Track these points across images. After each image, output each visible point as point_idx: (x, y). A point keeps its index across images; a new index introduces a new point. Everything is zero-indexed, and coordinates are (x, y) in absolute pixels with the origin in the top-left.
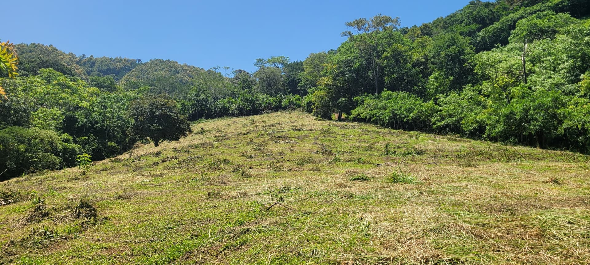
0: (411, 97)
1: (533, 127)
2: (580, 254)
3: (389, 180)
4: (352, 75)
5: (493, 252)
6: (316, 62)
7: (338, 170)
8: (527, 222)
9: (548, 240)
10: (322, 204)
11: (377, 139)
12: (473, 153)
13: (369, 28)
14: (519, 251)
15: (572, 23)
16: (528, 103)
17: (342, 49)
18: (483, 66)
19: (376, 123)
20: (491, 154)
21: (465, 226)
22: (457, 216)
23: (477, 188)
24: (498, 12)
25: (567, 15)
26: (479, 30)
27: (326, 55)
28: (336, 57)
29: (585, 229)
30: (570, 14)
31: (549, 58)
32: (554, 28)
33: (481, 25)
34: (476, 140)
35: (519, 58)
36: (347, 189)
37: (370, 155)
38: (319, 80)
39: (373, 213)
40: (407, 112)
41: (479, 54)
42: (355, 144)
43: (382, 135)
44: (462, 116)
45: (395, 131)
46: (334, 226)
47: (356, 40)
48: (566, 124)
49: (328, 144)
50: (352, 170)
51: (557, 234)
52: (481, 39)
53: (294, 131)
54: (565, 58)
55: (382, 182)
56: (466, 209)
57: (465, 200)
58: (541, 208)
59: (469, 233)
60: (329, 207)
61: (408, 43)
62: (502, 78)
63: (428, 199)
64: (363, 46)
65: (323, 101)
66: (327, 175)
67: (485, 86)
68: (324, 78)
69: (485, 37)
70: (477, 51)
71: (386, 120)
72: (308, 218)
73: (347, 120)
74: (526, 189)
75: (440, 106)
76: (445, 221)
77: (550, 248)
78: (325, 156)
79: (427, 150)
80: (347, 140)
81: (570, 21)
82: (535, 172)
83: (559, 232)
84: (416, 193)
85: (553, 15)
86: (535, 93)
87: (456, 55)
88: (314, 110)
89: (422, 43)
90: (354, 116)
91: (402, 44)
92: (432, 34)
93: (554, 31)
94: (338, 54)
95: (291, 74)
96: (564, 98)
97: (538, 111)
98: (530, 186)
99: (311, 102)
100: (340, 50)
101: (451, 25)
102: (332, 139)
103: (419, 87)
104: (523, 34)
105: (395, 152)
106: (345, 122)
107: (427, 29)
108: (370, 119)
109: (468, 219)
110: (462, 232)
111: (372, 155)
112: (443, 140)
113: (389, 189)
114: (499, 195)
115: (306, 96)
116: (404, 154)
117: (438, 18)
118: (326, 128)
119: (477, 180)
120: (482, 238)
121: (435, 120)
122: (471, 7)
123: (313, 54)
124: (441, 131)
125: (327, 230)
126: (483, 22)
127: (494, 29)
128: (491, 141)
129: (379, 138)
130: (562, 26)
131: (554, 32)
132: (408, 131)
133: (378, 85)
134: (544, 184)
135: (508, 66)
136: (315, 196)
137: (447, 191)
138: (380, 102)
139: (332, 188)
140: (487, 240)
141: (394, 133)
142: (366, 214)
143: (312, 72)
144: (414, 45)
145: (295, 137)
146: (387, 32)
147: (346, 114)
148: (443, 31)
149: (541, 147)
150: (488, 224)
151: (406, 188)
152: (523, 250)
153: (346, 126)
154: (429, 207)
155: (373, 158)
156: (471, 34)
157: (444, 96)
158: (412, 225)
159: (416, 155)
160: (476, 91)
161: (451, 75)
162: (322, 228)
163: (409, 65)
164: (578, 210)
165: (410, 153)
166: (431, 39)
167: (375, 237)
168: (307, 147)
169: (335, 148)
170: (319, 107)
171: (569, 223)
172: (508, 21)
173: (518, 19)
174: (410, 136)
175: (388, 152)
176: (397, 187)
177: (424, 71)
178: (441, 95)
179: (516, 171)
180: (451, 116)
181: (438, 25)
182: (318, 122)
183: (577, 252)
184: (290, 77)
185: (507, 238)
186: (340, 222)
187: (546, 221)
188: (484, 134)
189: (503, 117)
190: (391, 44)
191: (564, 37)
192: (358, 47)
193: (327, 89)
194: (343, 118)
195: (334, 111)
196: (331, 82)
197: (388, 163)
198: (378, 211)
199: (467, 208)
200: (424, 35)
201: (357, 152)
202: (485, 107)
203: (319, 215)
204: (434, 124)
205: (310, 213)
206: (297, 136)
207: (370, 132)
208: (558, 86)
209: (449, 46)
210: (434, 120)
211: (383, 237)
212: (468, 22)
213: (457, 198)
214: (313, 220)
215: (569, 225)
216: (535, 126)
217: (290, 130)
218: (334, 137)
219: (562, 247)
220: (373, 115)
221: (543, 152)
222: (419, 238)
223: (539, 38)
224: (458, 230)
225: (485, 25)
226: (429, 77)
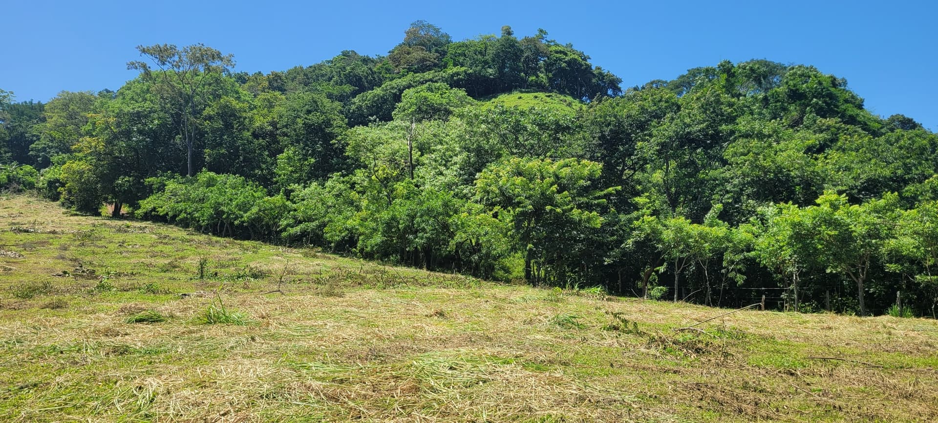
0: (247, 185)
1: (419, 241)
2: (460, 409)
3: (201, 320)
4: (144, 140)
5: (352, 420)
6: (73, 109)
7: (105, 305)
8: (400, 372)
9: (423, 394)
10: (63, 367)
11: (185, 251)
12: (339, 276)
13: (180, 64)
14: (387, 414)
15: (469, 103)
16: (414, 206)
17: (127, 92)
18: (357, 148)
19: (185, 224)
20: (363, 278)
21: (315, 384)
22: (305, 371)
23: (340, 327)
24: (380, 73)
25: (462, 93)
26: (354, 94)
27: (96, 98)
28: (116, 104)
29: (468, 375)
30: (466, 92)
31: (439, 147)
32: (448, 107)
33: (356, 88)
34: (344, 257)
35: (405, 142)
36: (119, 338)
37: (170, 279)
38: (78, 141)
39: (163, 377)
40: (240, 210)
41: (353, 129)
42: (143, 260)
43: (194, 246)
44: (327, 219)
45: (218, 239)
46: (84, 406)
47: (155, 80)
48: (459, 237)
49: (88, 258)
50: (133, 306)
51: (436, 384)
52: (357, 108)
53: (15, 233)
54: (458, 149)
55: (188, 323)
56: (319, 360)
57: (319, 346)
58: (420, 350)
59: (320, 395)
60: (76, 372)
61: (247, 98)
62: (383, 169)
63: (263, 347)
64: (167, 91)
65: (83, 180)
66: (81, 314)
67: (359, 176)
68: (88, 138)
69: (361, 106)
70: (351, 125)
71: (203, 221)
72: (30, 395)
73: (131, 217)
74: (404, 326)
75: (295, 203)
76: (285, 380)
77: (425, 405)
78: (81, 281)
79: (270, 272)
80: (127, 252)
81: (467, 100)
82: (418, 302)
83: (438, 382)
84: (244, 340)
85: (447, 89)
86: (423, 194)
87: (320, 126)
88: (62, 196)
89: (269, 101)
90: (145, 210)
91: (236, 98)
92: (285, 90)
93: (447, 111)
94: (120, 99)
95: (17, 124)
96: (457, 202)
97: (425, 218)
98: (409, 322)
99: (57, 181)
100: (122, 94)
101: (314, 81)
102: (96, 250)
103: (262, 170)
104: (410, 110)
105: (216, 274)
106: (128, 220)
107: (279, 81)
108: (175, 216)
109: (320, 374)
110: (310, 394)
111: (174, 279)
112: (295, 255)
113: (198, 335)
114: (369, 337)
115: (47, 169)
116: (231, 278)
117: (296, 68)
118: (86, 229)
119: (341, 316)
120: (337, 400)
121: (285, 223)
122: (344, 59)
123: (68, 93)
124: (295, 242)
125: (69, 414)
126: (360, 84)
127: (374, 97)
128: (365, 258)
129: (189, 250)
130: (457, 107)
131: (448, 113)
132: (241, 240)
133: (193, 162)
134: (428, 319)
135: (391, 152)
136: (49, 354)
137: (294, 334)
138: (195, 189)
139: (88, 338)
140: (344, 403)
141: (217, 242)
142: (149, 380)
143: (62, 125)
144: (257, 102)
145: (17, 245)
146: (211, 76)
147: (130, 207)
148: (303, 88)
149: (428, 269)
150: (347, 379)
151: (228, 333)
152: (392, 412)
153: (128, 227)
154: (263, 360)
155: (176, 284)
156: (342, 98)
157: (300, 187)
158: (232, 390)
159: (252, 279)
160: (347, 183)
161: (312, 155)
162: (57, 412)
163: (247, 134)
164: (463, 350)
165: (242, 276)
166: (283, 97)
167: (163, 417)
168: (42, 264)
169: (102, 266)
170: (73, 191)
171: (451, 368)
172: (392, 88)
173: (404, 88)
174: (243, 248)
175: (204, 274)
176: (215, 330)
177: (270, 145)
178: (297, 185)
179: (394, 302)
180: (310, 219)
181: (295, 77)
182: (72, 218)
183: (457, 407)
184: (14, 129)
185: (372, 396)
186: (97, 398)
187: (423, 368)
188: (356, 248)
189: (383, 224)
190: (220, 97)
191: (458, 121)
192: (159, 91)
193: (92, 159)
194: (123, 214)
195: (106, 200)
196: (101, 147)
197: (202, 292)
198: (174, 373)
199: (321, 358)
200: (274, 89)
201: (147, 274)
202: (358, 209)
203: (53, 388)
204: (284, 230)
205: (35, 385)
206: (21, 243)
207: (173, 239)
208: (449, 186)
209: (309, 112)
210: (283, 223)
211: (178, 415)
212: (339, 81)
213: (308, 343)
214: (40, 398)
215: (450, 372)
216: (422, 238)
217: (5, 231)
218: (102, 247)
219: (440, 402)
220: (181, 211)
221: (429, 275)
222: (240, 410)
223: (430, 118)
224: (303, 391)
225: (362, 89)
226: (279, 156)
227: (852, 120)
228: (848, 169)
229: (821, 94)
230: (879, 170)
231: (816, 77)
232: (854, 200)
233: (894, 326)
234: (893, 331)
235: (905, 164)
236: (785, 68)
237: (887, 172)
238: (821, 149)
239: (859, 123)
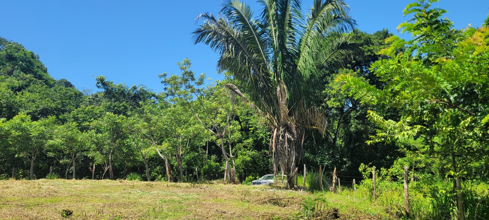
227: (40, 77)
228: (34, 101)
229: (25, 60)
230: (49, 104)
231: (23, 51)
232: (34, 118)
233: (44, 184)
234: (42, 186)
235: (63, 103)
236: (7, 41)
237: (53, 105)
238: (20, 89)
239: (44, 79)
